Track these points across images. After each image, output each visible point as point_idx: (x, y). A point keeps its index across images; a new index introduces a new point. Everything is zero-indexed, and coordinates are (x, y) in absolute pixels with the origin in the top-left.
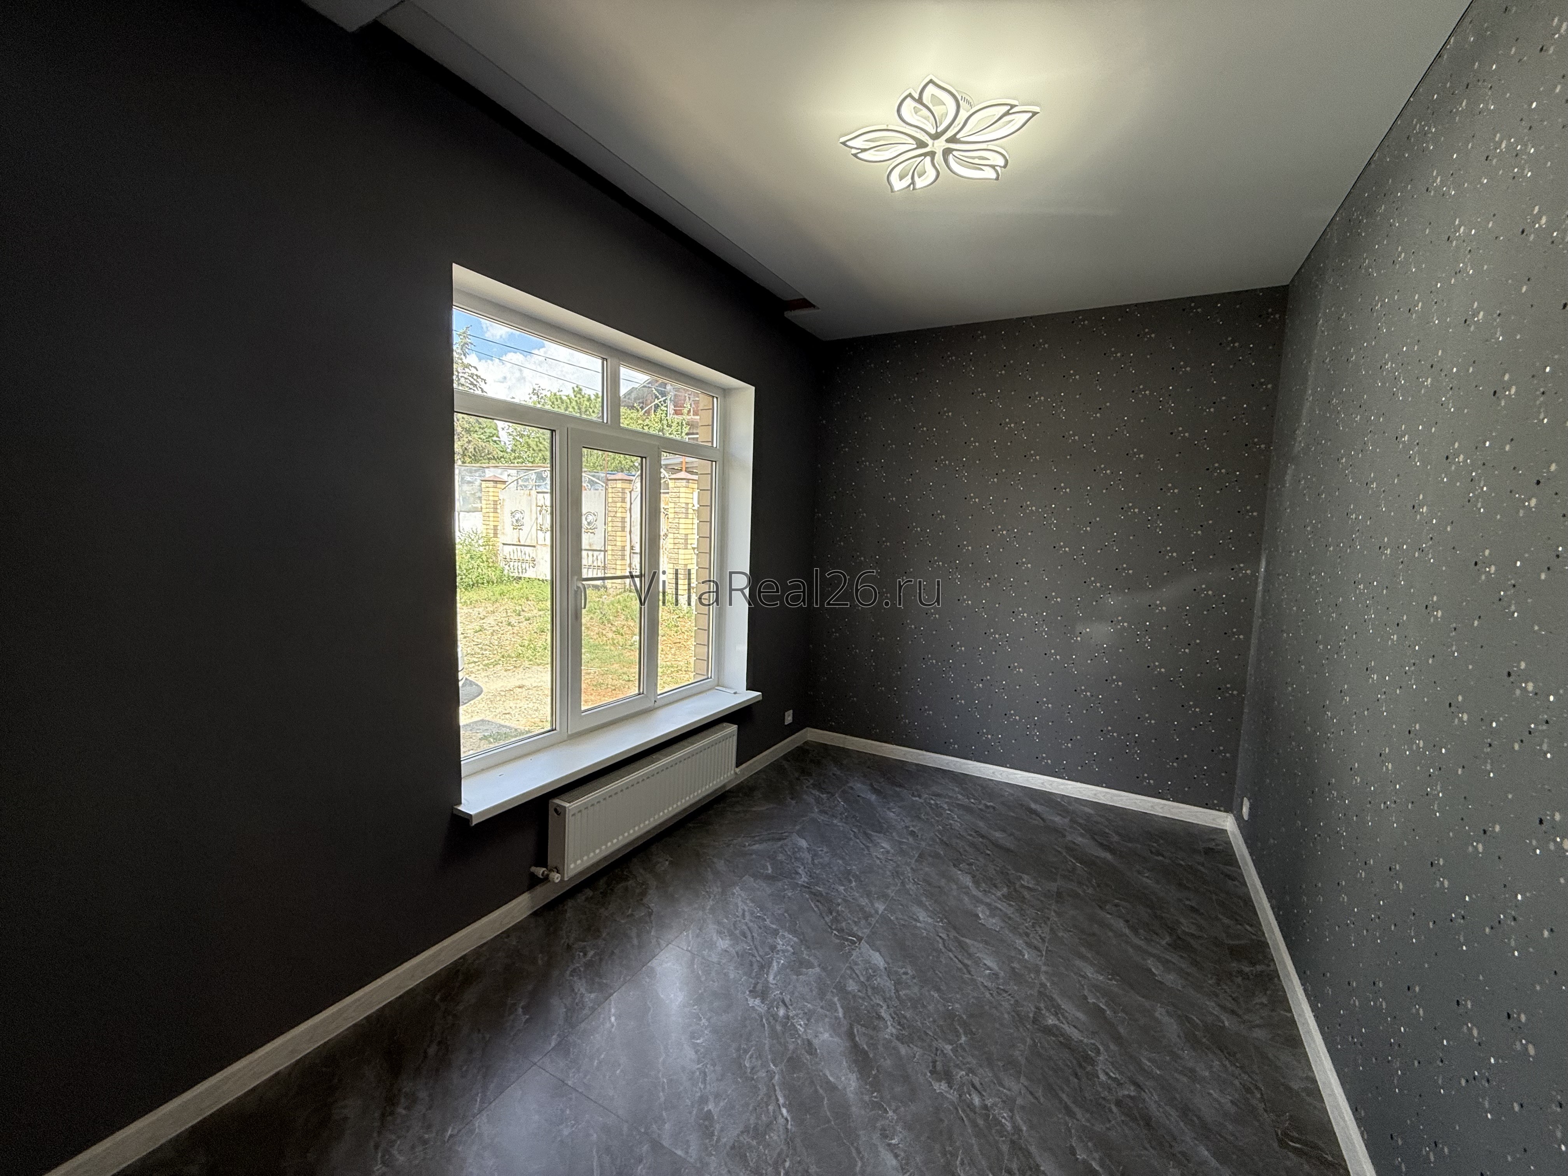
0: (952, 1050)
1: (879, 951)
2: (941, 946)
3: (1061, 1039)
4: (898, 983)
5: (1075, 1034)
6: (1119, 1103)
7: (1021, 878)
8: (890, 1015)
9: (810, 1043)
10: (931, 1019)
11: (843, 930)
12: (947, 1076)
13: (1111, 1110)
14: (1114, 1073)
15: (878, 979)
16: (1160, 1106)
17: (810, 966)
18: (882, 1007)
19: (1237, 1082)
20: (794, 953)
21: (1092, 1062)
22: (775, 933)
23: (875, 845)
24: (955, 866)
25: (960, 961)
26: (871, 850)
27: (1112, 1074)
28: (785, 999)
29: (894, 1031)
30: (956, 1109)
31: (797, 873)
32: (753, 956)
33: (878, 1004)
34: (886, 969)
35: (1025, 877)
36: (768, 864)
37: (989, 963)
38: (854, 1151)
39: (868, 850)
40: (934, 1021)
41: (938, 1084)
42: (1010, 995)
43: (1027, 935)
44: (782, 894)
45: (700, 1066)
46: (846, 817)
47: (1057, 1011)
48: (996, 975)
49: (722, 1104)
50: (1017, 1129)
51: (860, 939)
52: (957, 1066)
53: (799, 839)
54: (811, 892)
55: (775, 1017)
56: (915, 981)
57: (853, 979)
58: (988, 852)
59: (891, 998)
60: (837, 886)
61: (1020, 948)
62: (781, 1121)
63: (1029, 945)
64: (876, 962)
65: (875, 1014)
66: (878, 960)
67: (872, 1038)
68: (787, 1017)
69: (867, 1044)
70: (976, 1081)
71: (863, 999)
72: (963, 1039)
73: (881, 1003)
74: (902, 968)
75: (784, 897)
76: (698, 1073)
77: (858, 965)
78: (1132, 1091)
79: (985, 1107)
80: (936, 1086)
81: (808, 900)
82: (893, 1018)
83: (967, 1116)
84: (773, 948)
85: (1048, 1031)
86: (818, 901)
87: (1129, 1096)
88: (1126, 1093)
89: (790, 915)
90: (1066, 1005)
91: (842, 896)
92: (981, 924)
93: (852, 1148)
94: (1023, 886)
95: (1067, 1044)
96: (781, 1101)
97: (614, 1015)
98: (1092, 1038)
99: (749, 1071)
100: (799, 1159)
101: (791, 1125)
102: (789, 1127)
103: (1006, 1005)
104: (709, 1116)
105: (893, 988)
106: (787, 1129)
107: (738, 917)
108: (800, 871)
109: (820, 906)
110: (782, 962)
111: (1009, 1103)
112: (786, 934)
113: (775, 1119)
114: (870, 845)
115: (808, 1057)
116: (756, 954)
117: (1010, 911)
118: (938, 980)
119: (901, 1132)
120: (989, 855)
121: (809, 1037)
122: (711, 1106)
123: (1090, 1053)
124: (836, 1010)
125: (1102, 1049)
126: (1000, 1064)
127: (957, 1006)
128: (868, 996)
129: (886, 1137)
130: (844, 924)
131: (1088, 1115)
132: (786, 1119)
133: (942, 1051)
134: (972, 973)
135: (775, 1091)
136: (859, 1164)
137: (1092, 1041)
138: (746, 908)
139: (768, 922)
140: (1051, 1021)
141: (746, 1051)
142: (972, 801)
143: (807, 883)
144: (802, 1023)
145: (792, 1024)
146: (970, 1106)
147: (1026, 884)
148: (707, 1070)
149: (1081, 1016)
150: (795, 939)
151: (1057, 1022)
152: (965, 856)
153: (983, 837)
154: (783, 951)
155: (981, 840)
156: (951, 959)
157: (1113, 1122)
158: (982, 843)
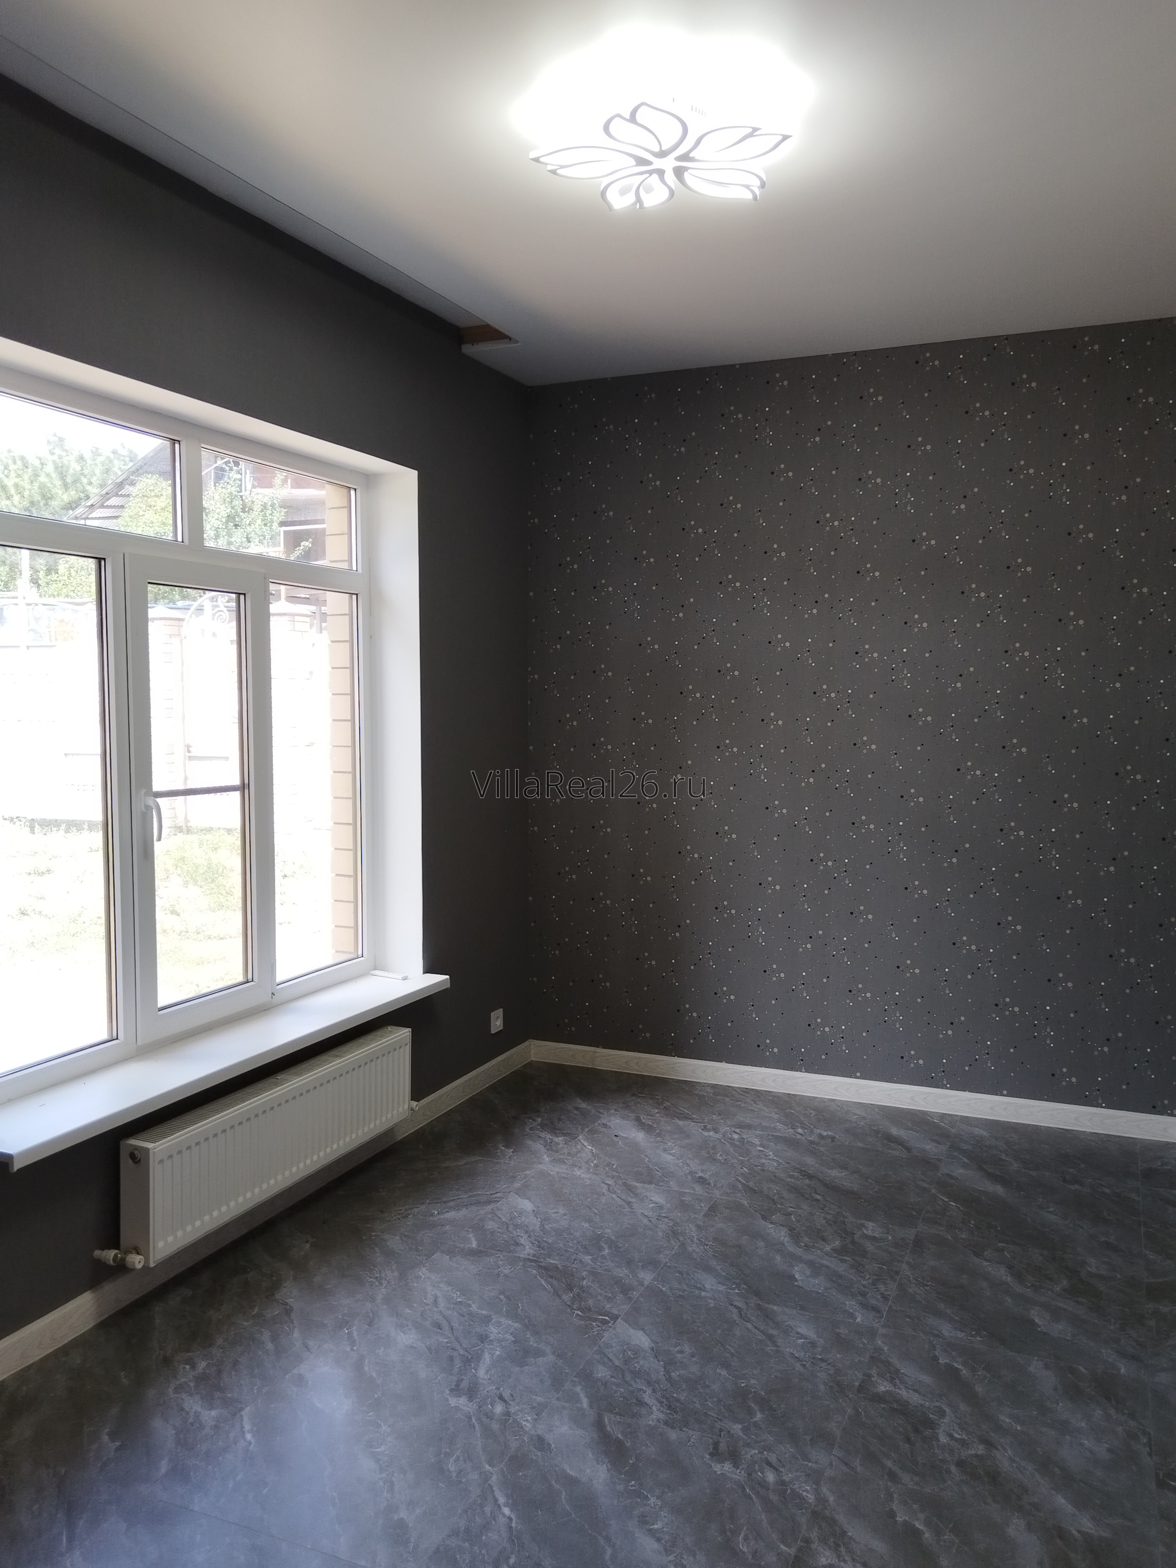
0: (741, 1429)
1: (643, 1330)
2: (735, 1317)
3: (895, 1405)
4: (670, 1364)
5: (915, 1399)
6: (960, 1464)
7: (863, 1226)
8: (657, 1399)
9: (541, 1439)
10: (715, 1399)
11: (589, 1310)
12: (734, 1457)
13: (949, 1472)
14: (959, 1434)
15: (641, 1362)
16: (1013, 1461)
17: (539, 1353)
18: (645, 1392)
19: (1120, 1429)
20: (514, 1342)
21: (931, 1425)
22: (487, 1320)
23: (642, 1200)
24: (764, 1218)
25: (762, 1332)
26: (635, 1206)
27: (957, 1436)
28: (504, 1394)
29: (662, 1416)
30: (743, 1488)
31: (517, 1244)
32: (454, 1349)
33: (641, 1390)
34: (652, 1349)
35: (870, 1225)
36: (471, 1235)
37: (803, 1330)
38: (602, 1542)
39: (631, 1207)
40: (720, 1401)
41: (719, 1466)
42: (829, 1364)
43: (864, 1294)
44: (496, 1271)
45: (384, 1475)
46: (596, 1166)
47: (894, 1375)
48: (813, 1344)
49: (418, 1511)
50: (822, 1500)
51: (615, 1318)
52: (748, 1445)
53: (520, 1200)
54: (540, 1267)
55: (490, 1416)
56: (694, 1359)
57: (604, 1364)
58: (818, 1197)
59: (658, 1382)
60: (581, 1256)
61: (851, 1311)
62: (502, 1520)
63: (864, 1306)
64: (638, 1343)
65: (634, 1400)
66: (642, 1340)
67: (629, 1426)
68: (508, 1414)
69: (622, 1433)
70: (773, 1458)
71: (618, 1385)
72: (759, 1416)
73: (644, 1388)
74: (676, 1346)
75: (498, 1275)
76: (381, 1483)
77: (612, 1347)
78: (981, 1450)
79: (783, 1483)
80: (717, 1468)
81: (536, 1277)
82: (661, 1403)
83: (757, 1494)
84: (483, 1338)
85: (879, 1398)
86: (551, 1277)
87: (976, 1456)
88: (973, 1452)
89: (507, 1297)
90: (909, 1370)
91: (588, 1268)
92: (796, 1286)
93: (599, 1537)
94: (867, 1237)
95: (902, 1409)
96: (502, 1500)
97: (249, 1432)
98: (937, 1401)
99: (454, 1475)
100: (528, 1554)
101: (516, 1523)
102: (514, 1525)
103: (822, 1375)
104: (401, 1524)
105: (663, 1370)
106: (511, 1527)
107: (427, 1304)
108: (522, 1241)
109: (555, 1282)
110: (498, 1353)
111: (815, 1477)
112: (503, 1320)
113: (494, 1519)
114: (633, 1200)
115: (539, 1453)
116: (458, 1347)
117: (841, 1268)
118: (728, 1355)
119: (665, 1517)
120: (818, 1200)
121: (540, 1432)
122: (403, 1514)
123: (931, 1416)
124: (579, 1401)
125: (947, 1410)
126: (808, 1438)
127: (753, 1381)
128: (626, 1382)
129: (647, 1523)
130: (591, 1302)
131: (917, 1479)
132: (510, 1519)
133: (729, 1432)
134: (779, 1344)
135: (493, 1491)
136: (609, 1551)
137: (937, 1404)
138: (439, 1294)
139: (474, 1308)
140: (883, 1387)
141: (448, 1455)
142: (800, 1130)
143: (534, 1256)
144: (529, 1418)
145: (515, 1421)
146: (763, 1484)
147: (870, 1233)
148: (394, 1479)
149: (926, 1379)
150: (516, 1325)
151: (892, 1388)
152: (781, 1204)
153: (810, 1177)
154: (499, 1341)
155: (807, 1181)
156: (750, 1331)
157: (949, 1483)
158: (808, 1186)
